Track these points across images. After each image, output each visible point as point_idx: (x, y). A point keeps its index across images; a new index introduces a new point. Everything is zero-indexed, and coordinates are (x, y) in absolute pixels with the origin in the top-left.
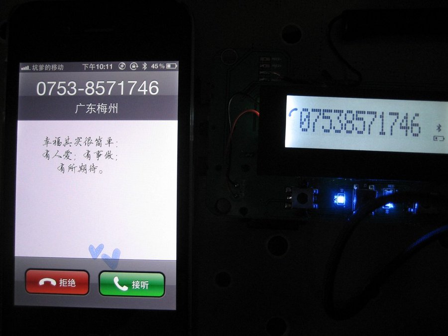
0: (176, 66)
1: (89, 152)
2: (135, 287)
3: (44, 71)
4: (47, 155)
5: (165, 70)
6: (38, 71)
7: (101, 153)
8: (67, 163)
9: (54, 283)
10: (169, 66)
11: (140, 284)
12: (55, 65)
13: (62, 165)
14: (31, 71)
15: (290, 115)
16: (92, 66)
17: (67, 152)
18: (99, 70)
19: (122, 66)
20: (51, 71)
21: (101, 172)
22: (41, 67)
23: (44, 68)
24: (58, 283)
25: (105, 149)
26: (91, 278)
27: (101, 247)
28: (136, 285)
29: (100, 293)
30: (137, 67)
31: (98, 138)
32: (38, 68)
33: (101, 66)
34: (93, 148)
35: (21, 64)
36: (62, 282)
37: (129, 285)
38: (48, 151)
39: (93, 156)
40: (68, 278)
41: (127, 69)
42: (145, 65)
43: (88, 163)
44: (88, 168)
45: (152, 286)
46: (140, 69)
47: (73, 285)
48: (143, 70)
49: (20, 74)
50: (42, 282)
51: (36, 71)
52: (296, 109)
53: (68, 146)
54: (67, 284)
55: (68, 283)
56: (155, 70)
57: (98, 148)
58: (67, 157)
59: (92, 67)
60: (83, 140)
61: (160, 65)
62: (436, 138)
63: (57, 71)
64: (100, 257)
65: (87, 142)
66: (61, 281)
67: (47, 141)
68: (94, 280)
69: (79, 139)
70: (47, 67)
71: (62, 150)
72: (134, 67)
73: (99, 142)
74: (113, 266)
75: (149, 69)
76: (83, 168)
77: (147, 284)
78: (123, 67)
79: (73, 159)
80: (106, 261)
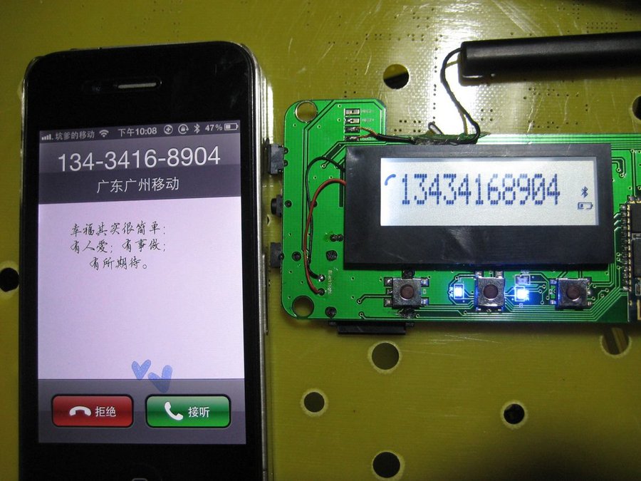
0: (237, 126)
1: (129, 241)
2: (192, 415)
3: (70, 140)
4: (76, 248)
5: (224, 132)
6: (63, 141)
7: (144, 242)
8: (101, 257)
9: (88, 412)
10: (228, 127)
11: (199, 411)
12: (84, 132)
13: (96, 259)
14: (54, 140)
15: (386, 184)
16: (130, 131)
17: (102, 243)
18: (140, 136)
19: (168, 129)
20: (79, 139)
21: (145, 267)
22: (67, 135)
23: (70, 136)
24: (93, 412)
25: (149, 236)
26: (135, 404)
27: (147, 364)
28: (193, 412)
29: (148, 423)
30: (187, 129)
31: (140, 224)
32: (63, 136)
33: (141, 131)
34: (135, 237)
35: (41, 132)
36: (99, 411)
37: (185, 413)
38: (77, 242)
39: (135, 246)
40: (106, 405)
41: (175, 133)
42: (197, 127)
43: (129, 256)
44: (128, 262)
45: (214, 413)
46: (191, 132)
47: (113, 414)
48: (195, 134)
49: (41, 145)
50: (73, 412)
51: (60, 141)
52: (394, 176)
53: (102, 234)
54: (105, 414)
55: (106, 412)
56: (210, 133)
57: (141, 236)
58: (102, 249)
59: (131, 133)
60: (121, 227)
61: (217, 126)
62: (582, 206)
63: (87, 139)
64: (146, 377)
65: (126, 229)
66: (97, 409)
67: (76, 230)
68: (139, 407)
69: (116, 225)
70: (74, 134)
71: (95, 240)
72: (183, 130)
73: (141, 229)
74: (164, 387)
75: (203, 131)
76: (122, 263)
77: (208, 411)
78: (170, 131)
79: (109, 252)
80: (155, 382)
